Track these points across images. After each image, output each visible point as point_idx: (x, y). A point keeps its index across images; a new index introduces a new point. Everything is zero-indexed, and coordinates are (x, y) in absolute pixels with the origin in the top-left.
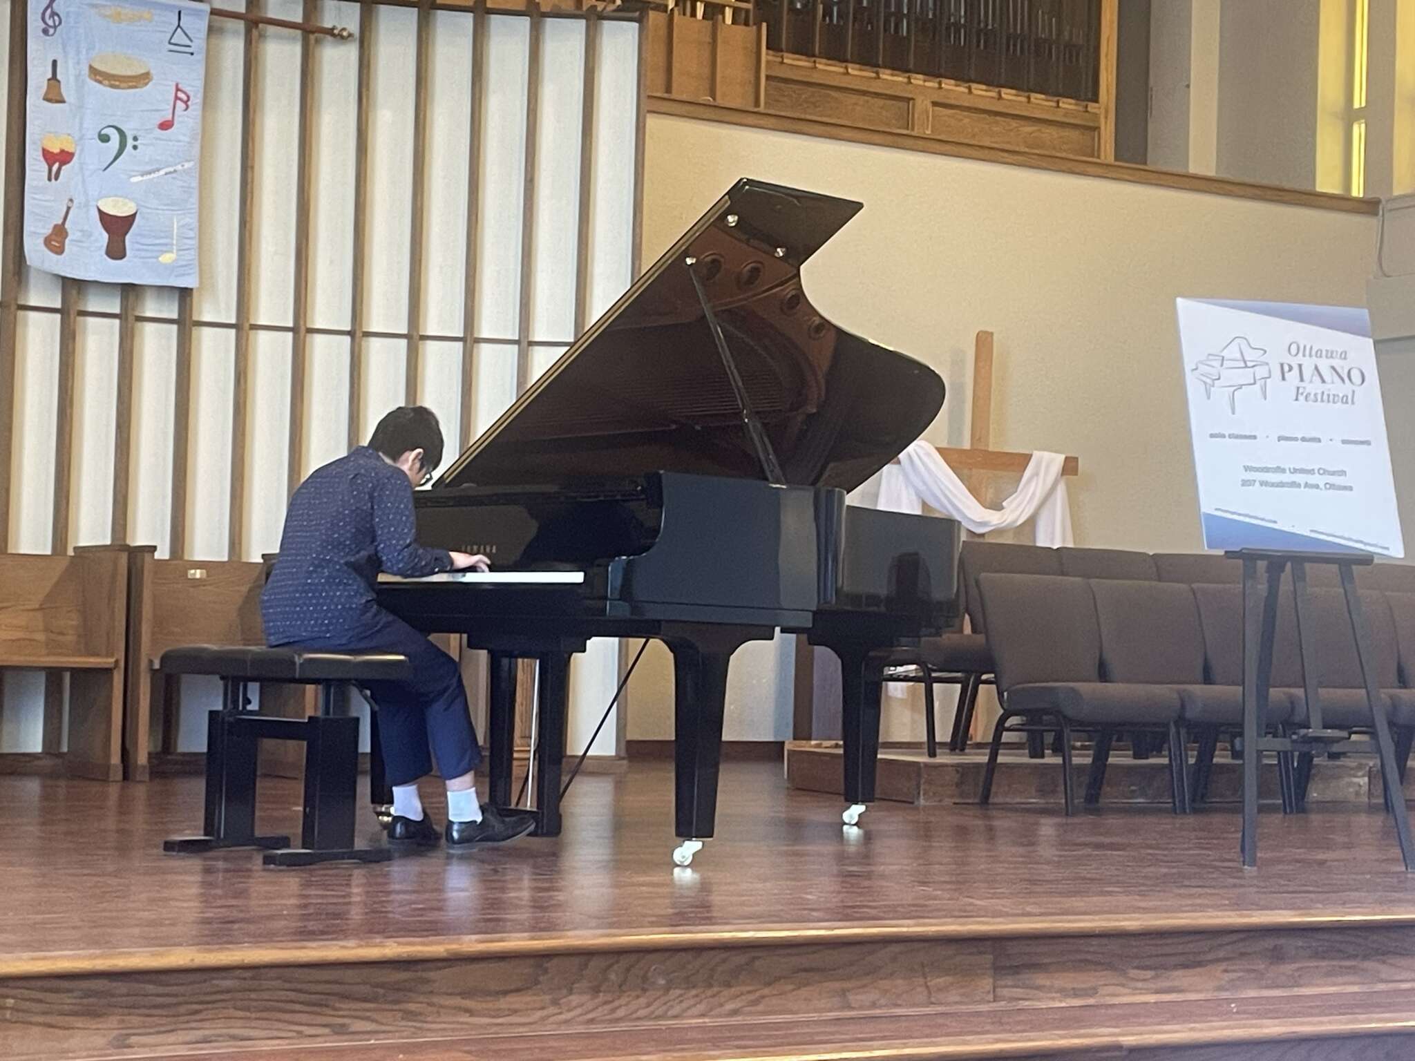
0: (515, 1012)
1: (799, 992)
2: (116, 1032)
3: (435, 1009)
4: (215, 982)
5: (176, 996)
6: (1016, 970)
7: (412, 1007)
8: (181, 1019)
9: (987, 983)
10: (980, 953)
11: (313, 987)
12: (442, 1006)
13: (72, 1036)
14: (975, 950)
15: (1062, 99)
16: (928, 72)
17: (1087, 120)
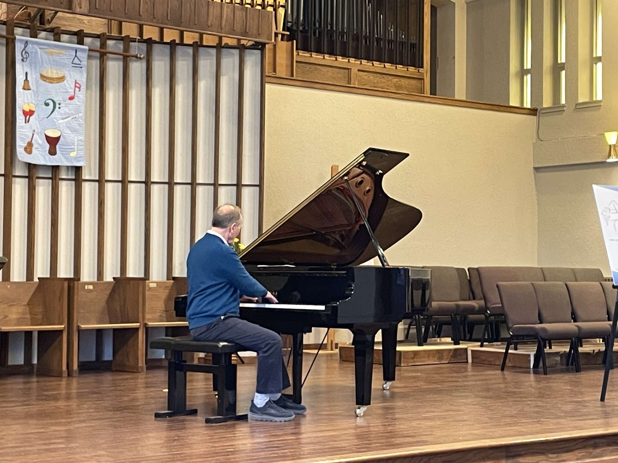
6: (513, 457)
10: (502, 452)
14: (500, 451)
15: (409, 67)
16: (356, 57)
17: (419, 76)
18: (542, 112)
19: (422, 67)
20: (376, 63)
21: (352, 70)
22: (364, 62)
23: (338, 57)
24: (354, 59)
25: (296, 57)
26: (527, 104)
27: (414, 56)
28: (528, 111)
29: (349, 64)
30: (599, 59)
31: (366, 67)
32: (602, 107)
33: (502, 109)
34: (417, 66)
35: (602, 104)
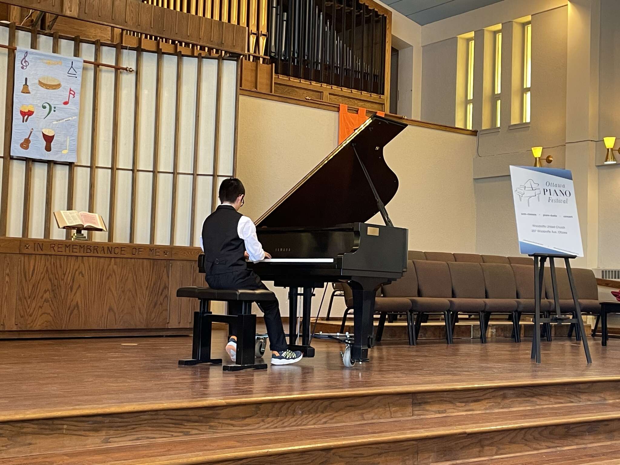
0: (249, 425)
1: (347, 414)
2: (104, 437)
3: (221, 425)
4: (141, 417)
5: (126, 422)
6: (420, 404)
7: (212, 424)
8: (128, 431)
9: (410, 409)
10: (408, 398)
11: (177, 418)
12: (223, 423)
13: (88, 439)
14: (406, 397)
15: (372, 94)
16: (328, 83)
17: (381, 101)
18: (481, 133)
19: (383, 94)
20: (345, 89)
21: (324, 94)
22: (334, 87)
23: (312, 82)
24: (326, 84)
25: (275, 77)
26: (470, 127)
27: (376, 85)
28: (470, 132)
29: (322, 88)
30: (528, 90)
31: (335, 91)
32: (530, 128)
33: (448, 129)
34: (379, 93)
35: (530, 126)
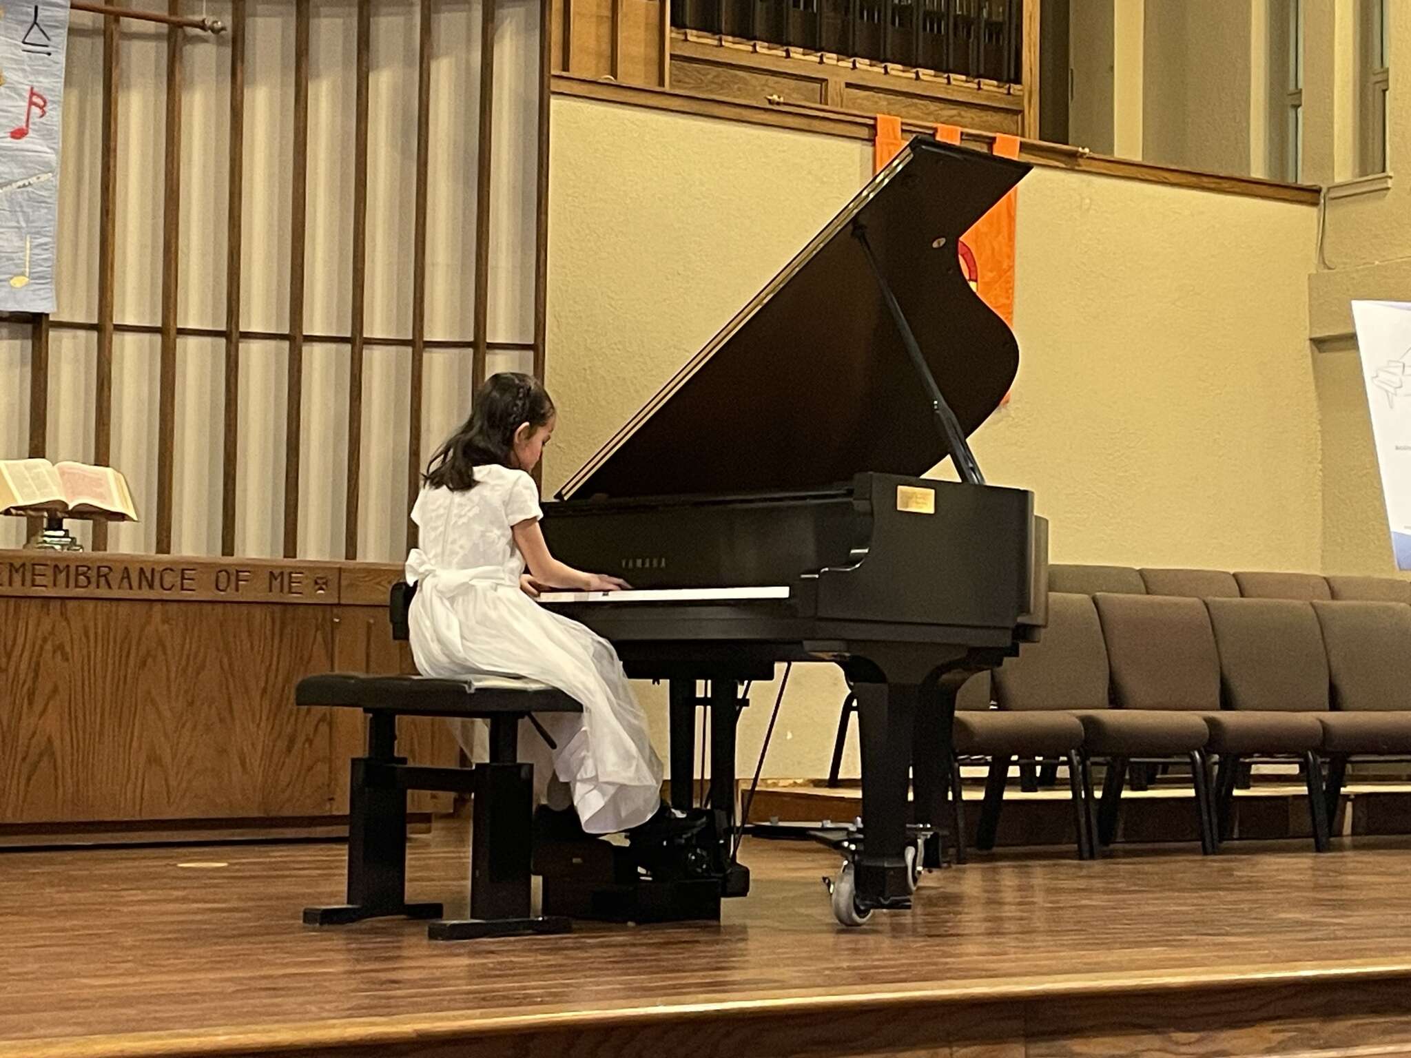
6: (1049, 1035)
9: (1018, 1051)
10: (1012, 1019)
15: (982, 80)
16: (844, 51)
17: (1010, 103)
18: (1332, 195)
19: (1018, 80)
20: (895, 69)
21: (831, 84)
22: (863, 63)
23: (792, 49)
24: (834, 56)
25: (671, 38)
27: (993, 53)
28: (1296, 192)
29: (822, 67)
31: (867, 76)
33: (1226, 185)
34: (1005, 78)
